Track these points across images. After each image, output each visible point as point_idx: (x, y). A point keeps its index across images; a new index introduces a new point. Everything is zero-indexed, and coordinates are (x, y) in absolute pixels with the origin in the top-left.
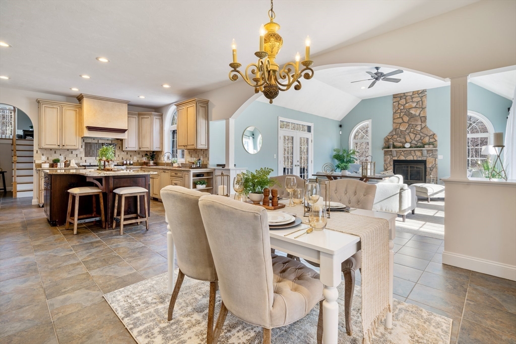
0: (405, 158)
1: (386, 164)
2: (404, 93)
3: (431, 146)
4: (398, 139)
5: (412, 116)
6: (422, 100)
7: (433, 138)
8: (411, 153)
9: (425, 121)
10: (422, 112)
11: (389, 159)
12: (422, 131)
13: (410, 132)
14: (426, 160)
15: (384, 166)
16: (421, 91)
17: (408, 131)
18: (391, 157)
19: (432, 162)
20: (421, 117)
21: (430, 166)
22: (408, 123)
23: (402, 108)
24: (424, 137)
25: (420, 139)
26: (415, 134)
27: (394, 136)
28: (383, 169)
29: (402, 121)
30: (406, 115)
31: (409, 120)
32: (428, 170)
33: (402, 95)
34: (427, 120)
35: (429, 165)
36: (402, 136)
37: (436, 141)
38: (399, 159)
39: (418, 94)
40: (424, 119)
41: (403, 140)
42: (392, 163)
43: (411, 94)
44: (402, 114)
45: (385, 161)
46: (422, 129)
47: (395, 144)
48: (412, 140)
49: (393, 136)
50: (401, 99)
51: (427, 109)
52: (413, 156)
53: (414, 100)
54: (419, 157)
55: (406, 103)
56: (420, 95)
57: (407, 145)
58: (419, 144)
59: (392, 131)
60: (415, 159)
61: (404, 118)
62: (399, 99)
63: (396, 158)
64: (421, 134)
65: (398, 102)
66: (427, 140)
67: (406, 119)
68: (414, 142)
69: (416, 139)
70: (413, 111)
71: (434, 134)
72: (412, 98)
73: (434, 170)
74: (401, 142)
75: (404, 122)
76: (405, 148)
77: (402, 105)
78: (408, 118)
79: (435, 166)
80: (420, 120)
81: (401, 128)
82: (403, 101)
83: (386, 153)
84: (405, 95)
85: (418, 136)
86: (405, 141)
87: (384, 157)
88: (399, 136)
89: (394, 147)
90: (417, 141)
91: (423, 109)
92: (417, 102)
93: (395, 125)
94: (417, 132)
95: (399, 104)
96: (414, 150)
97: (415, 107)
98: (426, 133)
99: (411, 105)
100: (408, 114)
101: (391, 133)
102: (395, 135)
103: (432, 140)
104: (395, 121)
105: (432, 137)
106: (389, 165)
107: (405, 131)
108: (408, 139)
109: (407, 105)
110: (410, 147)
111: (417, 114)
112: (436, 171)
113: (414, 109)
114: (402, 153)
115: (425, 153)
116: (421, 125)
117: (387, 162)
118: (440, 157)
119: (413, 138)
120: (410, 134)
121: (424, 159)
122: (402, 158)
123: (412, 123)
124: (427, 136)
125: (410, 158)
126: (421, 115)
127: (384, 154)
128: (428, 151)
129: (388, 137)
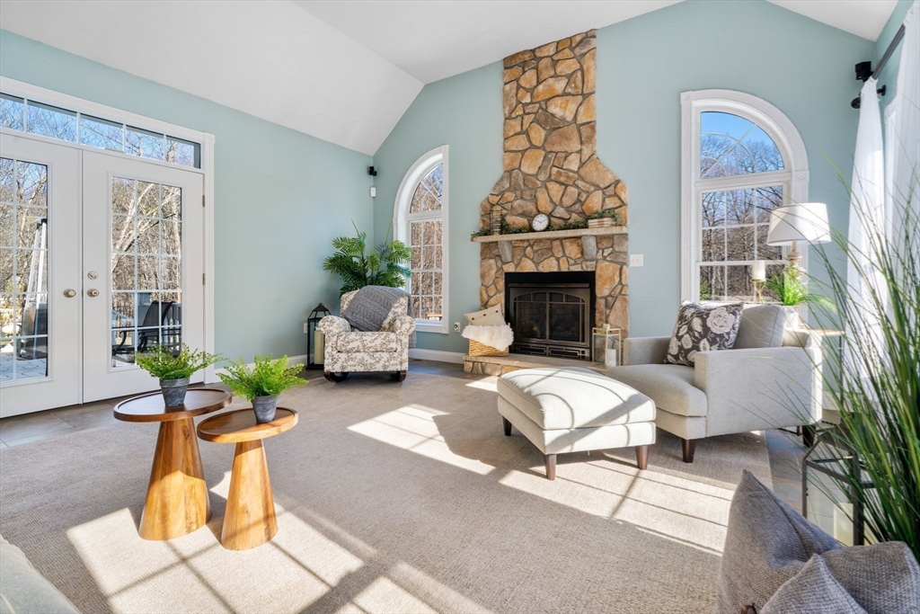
0: (537, 264)
1: (487, 288)
2: (533, 51)
3: (607, 221)
4: (516, 204)
5: (553, 125)
6: (582, 69)
7: (616, 195)
8: (550, 249)
9: (590, 139)
10: (581, 110)
11: (494, 272)
12: (582, 172)
13: (549, 179)
14: (593, 273)
15: (481, 294)
16: (578, 38)
17: (543, 177)
18: (499, 264)
19: (612, 279)
20: (579, 127)
21: (606, 292)
22: (543, 147)
23: (527, 99)
24: (588, 193)
25: (579, 201)
26: (562, 184)
27: (507, 194)
28: (478, 303)
29: (528, 145)
30: (539, 124)
31: (545, 140)
32: (600, 304)
33: (527, 57)
34: (598, 135)
35: (602, 290)
36: (527, 194)
37: (623, 204)
38: (519, 270)
39: (572, 49)
40: (587, 131)
41: (530, 207)
42: (501, 284)
43: (552, 50)
44: (527, 120)
45: (483, 276)
46: (582, 164)
47: (510, 219)
48: (556, 205)
49: (502, 194)
50: (524, 72)
51: (597, 99)
52: (558, 259)
53: (561, 68)
54: (576, 264)
55: (539, 83)
56: (578, 51)
57: (540, 222)
58: (575, 218)
59: (502, 179)
60: (564, 268)
61: (532, 134)
62: (521, 72)
63: (511, 268)
64: (580, 183)
65: (517, 80)
66: (595, 202)
67: (538, 135)
68: (560, 212)
69: (568, 201)
70: (555, 109)
71: (618, 182)
72: (555, 63)
73: (618, 304)
74: (524, 214)
75: (533, 147)
76: (534, 231)
77: (527, 90)
78: (543, 133)
79: (619, 294)
80: (576, 137)
81: (526, 168)
82: (529, 78)
83: (488, 250)
84: (535, 58)
85: (571, 189)
86: (534, 211)
87: (482, 266)
88: (518, 193)
89: (505, 229)
90: (568, 209)
91: (586, 96)
92: (569, 77)
93: (508, 157)
94: (568, 177)
95: (519, 87)
96: (561, 240)
97: (565, 94)
98: (594, 177)
99: (551, 88)
100: (543, 118)
101: (497, 184)
102: (509, 189)
103: (611, 203)
104: (509, 143)
105: (610, 191)
106: (492, 290)
107: (536, 176)
108: (543, 201)
109: (541, 87)
110: (548, 229)
111: (570, 117)
112: (624, 310)
113: (558, 101)
114: (529, 249)
115: (591, 246)
116: (580, 152)
117: (489, 281)
118: (635, 260)
119: (556, 200)
120: (550, 185)
121: (587, 267)
122: (528, 267)
123: (556, 148)
124: (597, 187)
125: (549, 266)
126: (581, 120)
127: (482, 253)
128: (599, 239)
129: (491, 198)
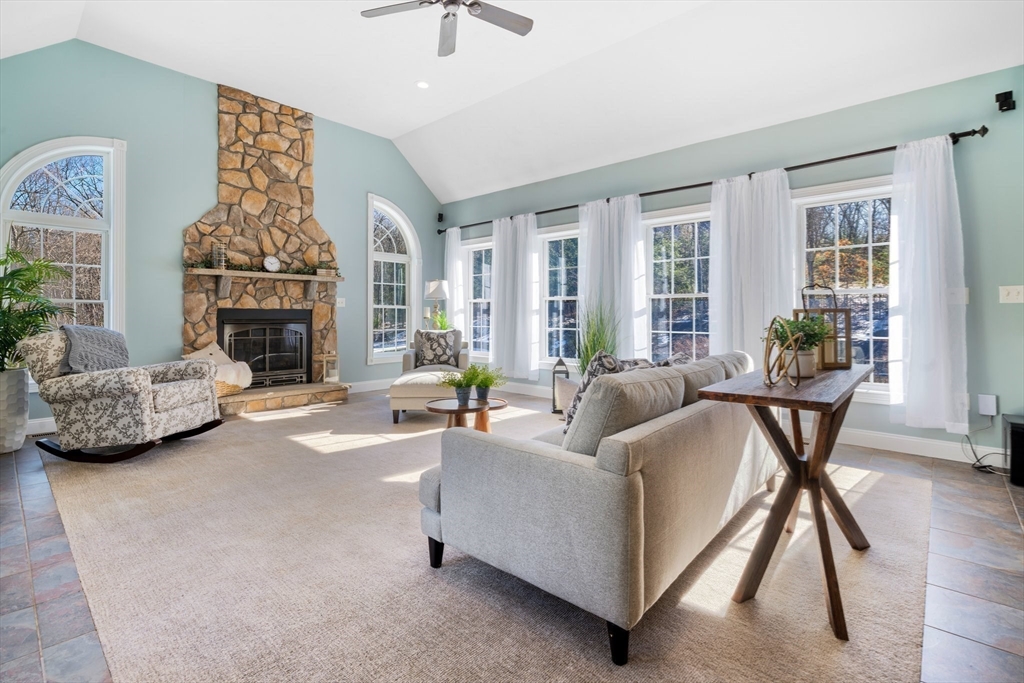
0: (259, 302)
1: (194, 325)
2: (256, 98)
3: (330, 272)
4: (237, 239)
5: (277, 178)
6: (302, 140)
7: (329, 251)
8: (274, 288)
9: (311, 202)
10: (304, 175)
11: (204, 308)
12: (303, 226)
13: (273, 224)
14: (311, 311)
15: (185, 333)
16: (300, 114)
17: (266, 221)
18: (212, 299)
19: (326, 315)
20: (301, 188)
21: (322, 326)
22: (266, 193)
23: (250, 141)
24: (309, 246)
25: (299, 250)
26: (284, 231)
27: (223, 228)
29: (249, 185)
30: (261, 168)
31: (268, 187)
32: (317, 336)
33: (249, 100)
34: (314, 204)
35: (318, 324)
36: (249, 232)
37: (335, 259)
38: (238, 306)
39: (296, 120)
40: (306, 195)
41: (253, 246)
42: (213, 322)
43: (276, 109)
44: (250, 162)
45: (187, 312)
46: (303, 221)
47: (231, 254)
48: (279, 250)
49: (218, 226)
50: (245, 112)
51: (314, 169)
52: (281, 298)
53: (285, 130)
54: (297, 303)
55: (262, 131)
56: (299, 123)
57: (272, 264)
58: (296, 264)
59: (217, 209)
60: (287, 306)
61: (256, 177)
62: (239, 109)
63: (228, 304)
64: (302, 236)
65: (238, 116)
66: (313, 254)
67: (262, 180)
68: (283, 256)
69: (290, 248)
70: (281, 163)
71: (330, 242)
72: (280, 123)
73: (330, 335)
74: (244, 252)
75: (254, 188)
76: (263, 269)
77: (250, 132)
78: (266, 181)
79: (330, 327)
80: (298, 197)
81: (247, 206)
82: (251, 121)
83: (190, 284)
84: (257, 104)
85: (293, 239)
86: (257, 251)
87: (184, 300)
88: (238, 230)
89: (230, 266)
90: (290, 255)
91: (306, 165)
92: (293, 141)
93: (225, 190)
94: (291, 228)
95: (239, 124)
96: (284, 281)
97: (286, 153)
98: (314, 234)
99: (275, 143)
100: (266, 166)
101: (209, 213)
102: (227, 223)
103: (325, 257)
104: (226, 176)
105: (325, 247)
106: (202, 325)
107: (259, 217)
108: (268, 246)
109: (265, 137)
110: (280, 272)
111: (293, 177)
112: (335, 339)
113: (285, 159)
114: (250, 286)
115: (314, 289)
116: (301, 209)
117: (197, 317)
118: (340, 302)
119: (280, 245)
120: (274, 231)
121: (307, 305)
122: (250, 303)
123: (280, 199)
124: (315, 242)
125: (272, 303)
126: (303, 182)
127: (185, 287)
128: (321, 283)
129: (202, 227)
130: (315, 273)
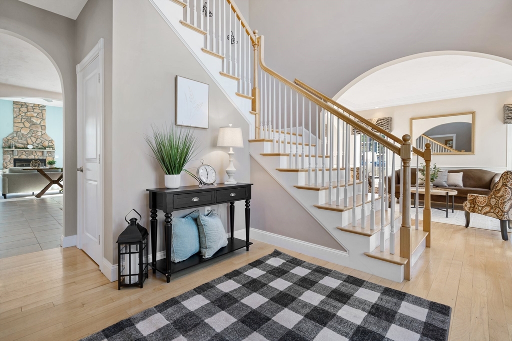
0: (27, 157)
1: (6, 163)
2: (26, 103)
3: (51, 148)
4: (19, 141)
5: (33, 124)
6: (42, 113)
7: (52, 143)
8: (32, 153)
9: (45, 129)
10: (42, 122)
11: (9, 158)
12: (42, 136)
13: (32, 136)
14: (46, 159)
15: (3, 165)
16: (41, 106)
17: (29, 135)
18: (12, 156)
20: (41, 126)
22: (29, 128)
23: (24, 115)
24: (44, 142)
25: (41, 142)
26: (35, 138)
27: (15, 138)
28: (2, 167)
29: (23, 126)
30: (27, 122)
33: (23, 104)
34: (46, 129)
36: (23, 139)
37: (54, 145)
38: (20, 158)
39: (39, 107)
40: (43, 128)
41: (25, 142)
42: (12, 162)
43: (32, 105)
44: (23, 120)
45: (4, 159)
46: (42, 135)
47: (17, 145)
48: (34, 143)
49: (13, 137)
50: (22, 107)
51: (46, 120)
52: (35, 156)
53: (35, 111)
54: (40, 157)
55: (28, 112)
56: (41, 108)
57: (30, 147)
58: (40, 147)
59: (13, 133)
60: (37, 158)
61: (25, 124)
62: (20, 106)
63: (17, 157)
64: (42, 139)
65: (19, 109)
66: (46, 144)
67: (28, 125)
68: (35, 144)
69: (37, 142)
70: (34, 120)
71: (52, 140)
72: (34, 109)
74: (22, 144)
75: (25, 127)
76: (27, 148)
77: (23, 112)
78: (29, 125)
80: (40, 128)
81: (23, 132)
82: (24, 109)
83: (5, 153)
84: (26, 105)
85: (39, 140)
86: (26, 143)
87: (3, 156)
88: (20, 138)
89: (16, 147)
90: (37, 144)
91: (43, 119)
92: (38, 113)
93: (15, 128)
94: (38, 137)
96: (36, 151)
97: (36, 117)
98: (46, 138)
99: (32, 114)
100: (29, 121)
101: (11, 134)
102: (16, 136)
103: (50, 144)
104: (15, 124)
105: (50, 142)
106: (9, 163)
107: (27, 134)
108: (29, 141)
109: (28, 113)
110: (33, 149)
111: (38, 123)
113: (35, 118)
114: (24, 153)
115: (45, 153)
116: (41, 131)
117: (7, 160)
118: (57, 157)
119: (34, 141)
120: (32, 138)
121: (44, 158)
122: (24, 157)
123: (34, 129)
124: (47, 140)
125: (31, 157)
126: (41, 124)
127: (3, 153)
128: (48, 152)
129: (8, 138)
130: (45, 149)
